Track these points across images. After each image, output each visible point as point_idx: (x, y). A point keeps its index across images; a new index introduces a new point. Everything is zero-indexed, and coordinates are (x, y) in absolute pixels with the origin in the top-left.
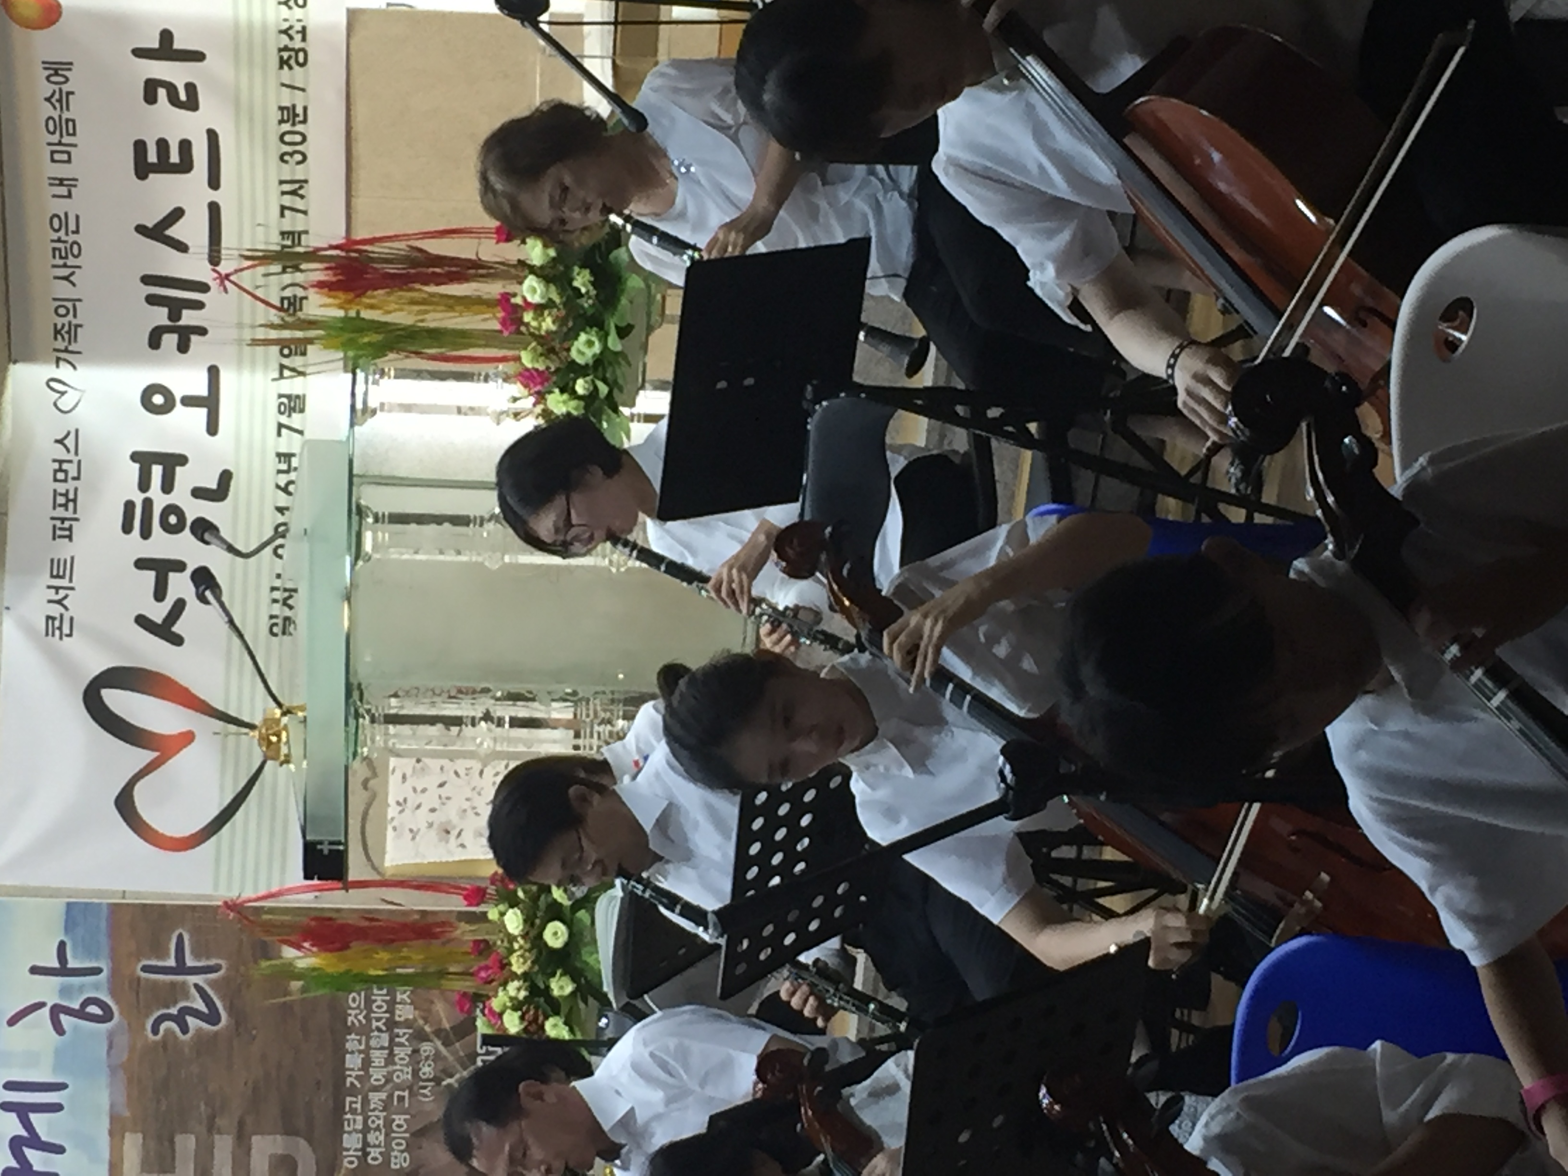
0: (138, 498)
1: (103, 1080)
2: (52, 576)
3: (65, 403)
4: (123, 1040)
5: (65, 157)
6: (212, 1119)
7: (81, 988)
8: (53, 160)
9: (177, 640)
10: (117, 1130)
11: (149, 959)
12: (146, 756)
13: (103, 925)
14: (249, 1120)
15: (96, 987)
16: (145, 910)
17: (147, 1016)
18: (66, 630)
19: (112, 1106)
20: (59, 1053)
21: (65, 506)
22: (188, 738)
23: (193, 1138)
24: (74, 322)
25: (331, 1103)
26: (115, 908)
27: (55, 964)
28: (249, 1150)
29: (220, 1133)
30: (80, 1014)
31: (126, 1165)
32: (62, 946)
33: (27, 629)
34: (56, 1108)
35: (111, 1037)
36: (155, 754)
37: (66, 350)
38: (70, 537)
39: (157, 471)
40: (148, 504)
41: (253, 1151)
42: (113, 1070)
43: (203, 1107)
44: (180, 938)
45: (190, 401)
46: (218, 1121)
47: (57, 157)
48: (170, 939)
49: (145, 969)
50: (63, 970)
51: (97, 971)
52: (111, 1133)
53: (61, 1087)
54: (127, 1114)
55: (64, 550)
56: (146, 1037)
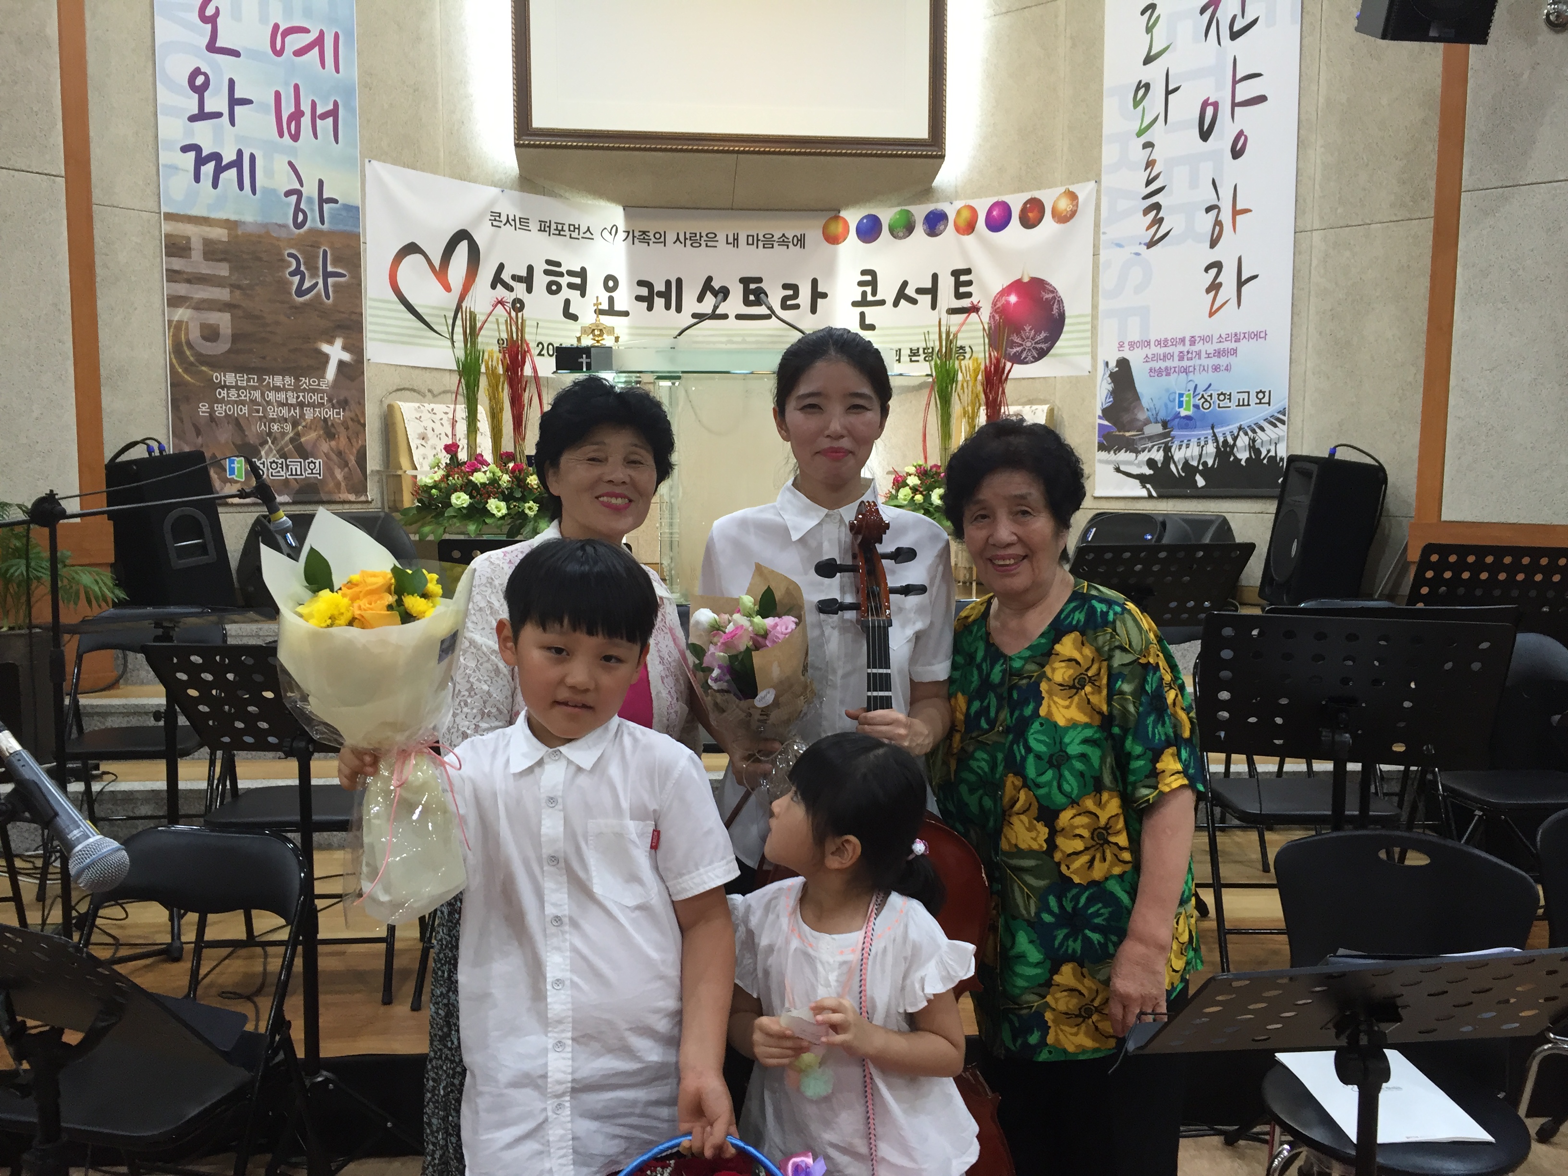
0: (563, 269)
1: (259, 219)
2: (520, 218)
3: (605, 234)
4: (283, 234)
5: (750, 241)
6: (238, 287)
7: (312, 210)
8: (748, 236)
9: (493, 286)
10: (231, 225)
11: (332, 255)
12: (437, 263)
13: (348, 228)
14: (240, 313)
15: (313, 220)
16: (358, 255)
17: (299, 250)
18: (495, 223)
19: (244, 223)
20: (274, 191)
21: (557, 229)
22: (448, 288)
23: (227, 274)
24: (651, 242)
25: (253, 365)
26: (358, 236)
27: (325, 197)
28: (220, 310)
29: (231, 292)
30: (298, 209)
31: (208, 229)
32: (335, 201)
33: (493, 202)
34: (241, 187)
35: (285, 226)
36: (438, 269)
37: (634, 237)
38: (540, 230)
39: (578, 281)
40: (561, 275)
41: (220, 314)
42: (265, 225)
43: (248, 282)
44: (343, 276)
45: (611, 300)
46: (238, 293)
47: (750, 239)
48: (341, 268)
49: (325, 252)
50: (322, 201)
51: (323, 222)
52: (227, 220)
53: (254, 192)
54: (240, 232)
55: (534, 226)
56: (286, 250)
